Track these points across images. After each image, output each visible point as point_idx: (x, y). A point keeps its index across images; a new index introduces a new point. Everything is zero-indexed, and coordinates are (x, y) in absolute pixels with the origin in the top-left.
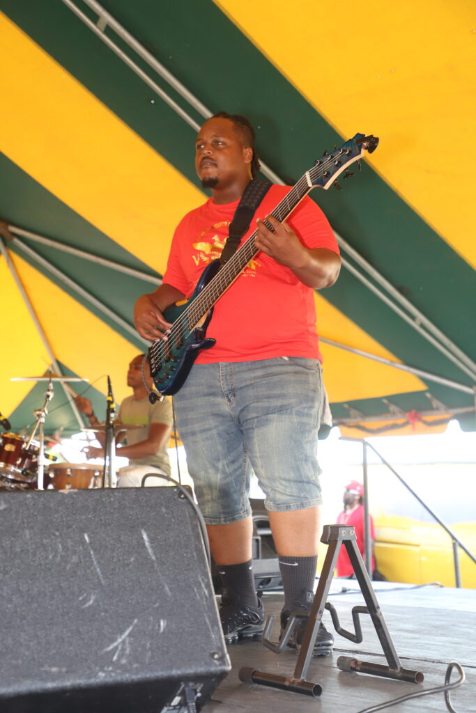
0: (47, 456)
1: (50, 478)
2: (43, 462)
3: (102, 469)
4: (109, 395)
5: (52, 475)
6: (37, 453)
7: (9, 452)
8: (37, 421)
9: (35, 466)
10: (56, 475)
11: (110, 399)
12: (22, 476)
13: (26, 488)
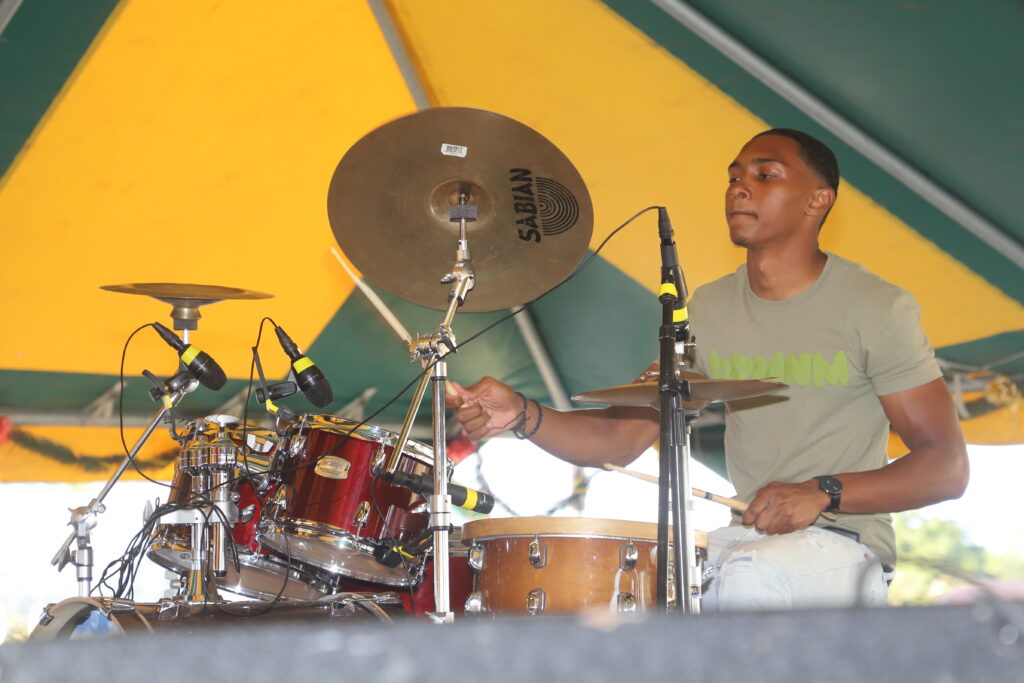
0: (458, 495)
1: (471, 570)
2: (447, 514)
3: (653, 535)
4: (666, 278)
5: (477, 562)
6: (425, 486)
7: (332, 483)
8: (425, 372)
9: (420, 531)
10: (489, 560)
11: (670, 289)
12: (373, 564)
13: (388, 608)
